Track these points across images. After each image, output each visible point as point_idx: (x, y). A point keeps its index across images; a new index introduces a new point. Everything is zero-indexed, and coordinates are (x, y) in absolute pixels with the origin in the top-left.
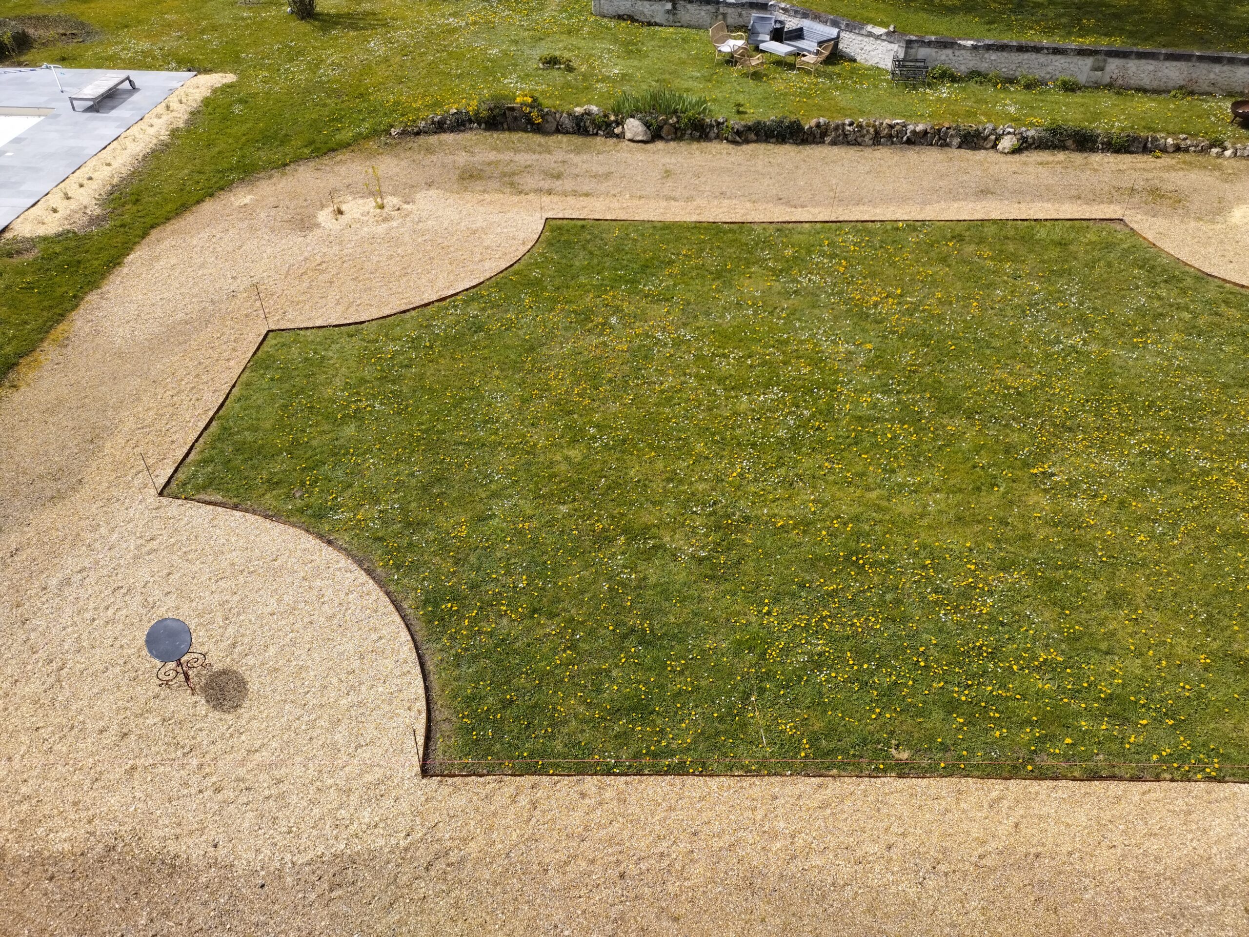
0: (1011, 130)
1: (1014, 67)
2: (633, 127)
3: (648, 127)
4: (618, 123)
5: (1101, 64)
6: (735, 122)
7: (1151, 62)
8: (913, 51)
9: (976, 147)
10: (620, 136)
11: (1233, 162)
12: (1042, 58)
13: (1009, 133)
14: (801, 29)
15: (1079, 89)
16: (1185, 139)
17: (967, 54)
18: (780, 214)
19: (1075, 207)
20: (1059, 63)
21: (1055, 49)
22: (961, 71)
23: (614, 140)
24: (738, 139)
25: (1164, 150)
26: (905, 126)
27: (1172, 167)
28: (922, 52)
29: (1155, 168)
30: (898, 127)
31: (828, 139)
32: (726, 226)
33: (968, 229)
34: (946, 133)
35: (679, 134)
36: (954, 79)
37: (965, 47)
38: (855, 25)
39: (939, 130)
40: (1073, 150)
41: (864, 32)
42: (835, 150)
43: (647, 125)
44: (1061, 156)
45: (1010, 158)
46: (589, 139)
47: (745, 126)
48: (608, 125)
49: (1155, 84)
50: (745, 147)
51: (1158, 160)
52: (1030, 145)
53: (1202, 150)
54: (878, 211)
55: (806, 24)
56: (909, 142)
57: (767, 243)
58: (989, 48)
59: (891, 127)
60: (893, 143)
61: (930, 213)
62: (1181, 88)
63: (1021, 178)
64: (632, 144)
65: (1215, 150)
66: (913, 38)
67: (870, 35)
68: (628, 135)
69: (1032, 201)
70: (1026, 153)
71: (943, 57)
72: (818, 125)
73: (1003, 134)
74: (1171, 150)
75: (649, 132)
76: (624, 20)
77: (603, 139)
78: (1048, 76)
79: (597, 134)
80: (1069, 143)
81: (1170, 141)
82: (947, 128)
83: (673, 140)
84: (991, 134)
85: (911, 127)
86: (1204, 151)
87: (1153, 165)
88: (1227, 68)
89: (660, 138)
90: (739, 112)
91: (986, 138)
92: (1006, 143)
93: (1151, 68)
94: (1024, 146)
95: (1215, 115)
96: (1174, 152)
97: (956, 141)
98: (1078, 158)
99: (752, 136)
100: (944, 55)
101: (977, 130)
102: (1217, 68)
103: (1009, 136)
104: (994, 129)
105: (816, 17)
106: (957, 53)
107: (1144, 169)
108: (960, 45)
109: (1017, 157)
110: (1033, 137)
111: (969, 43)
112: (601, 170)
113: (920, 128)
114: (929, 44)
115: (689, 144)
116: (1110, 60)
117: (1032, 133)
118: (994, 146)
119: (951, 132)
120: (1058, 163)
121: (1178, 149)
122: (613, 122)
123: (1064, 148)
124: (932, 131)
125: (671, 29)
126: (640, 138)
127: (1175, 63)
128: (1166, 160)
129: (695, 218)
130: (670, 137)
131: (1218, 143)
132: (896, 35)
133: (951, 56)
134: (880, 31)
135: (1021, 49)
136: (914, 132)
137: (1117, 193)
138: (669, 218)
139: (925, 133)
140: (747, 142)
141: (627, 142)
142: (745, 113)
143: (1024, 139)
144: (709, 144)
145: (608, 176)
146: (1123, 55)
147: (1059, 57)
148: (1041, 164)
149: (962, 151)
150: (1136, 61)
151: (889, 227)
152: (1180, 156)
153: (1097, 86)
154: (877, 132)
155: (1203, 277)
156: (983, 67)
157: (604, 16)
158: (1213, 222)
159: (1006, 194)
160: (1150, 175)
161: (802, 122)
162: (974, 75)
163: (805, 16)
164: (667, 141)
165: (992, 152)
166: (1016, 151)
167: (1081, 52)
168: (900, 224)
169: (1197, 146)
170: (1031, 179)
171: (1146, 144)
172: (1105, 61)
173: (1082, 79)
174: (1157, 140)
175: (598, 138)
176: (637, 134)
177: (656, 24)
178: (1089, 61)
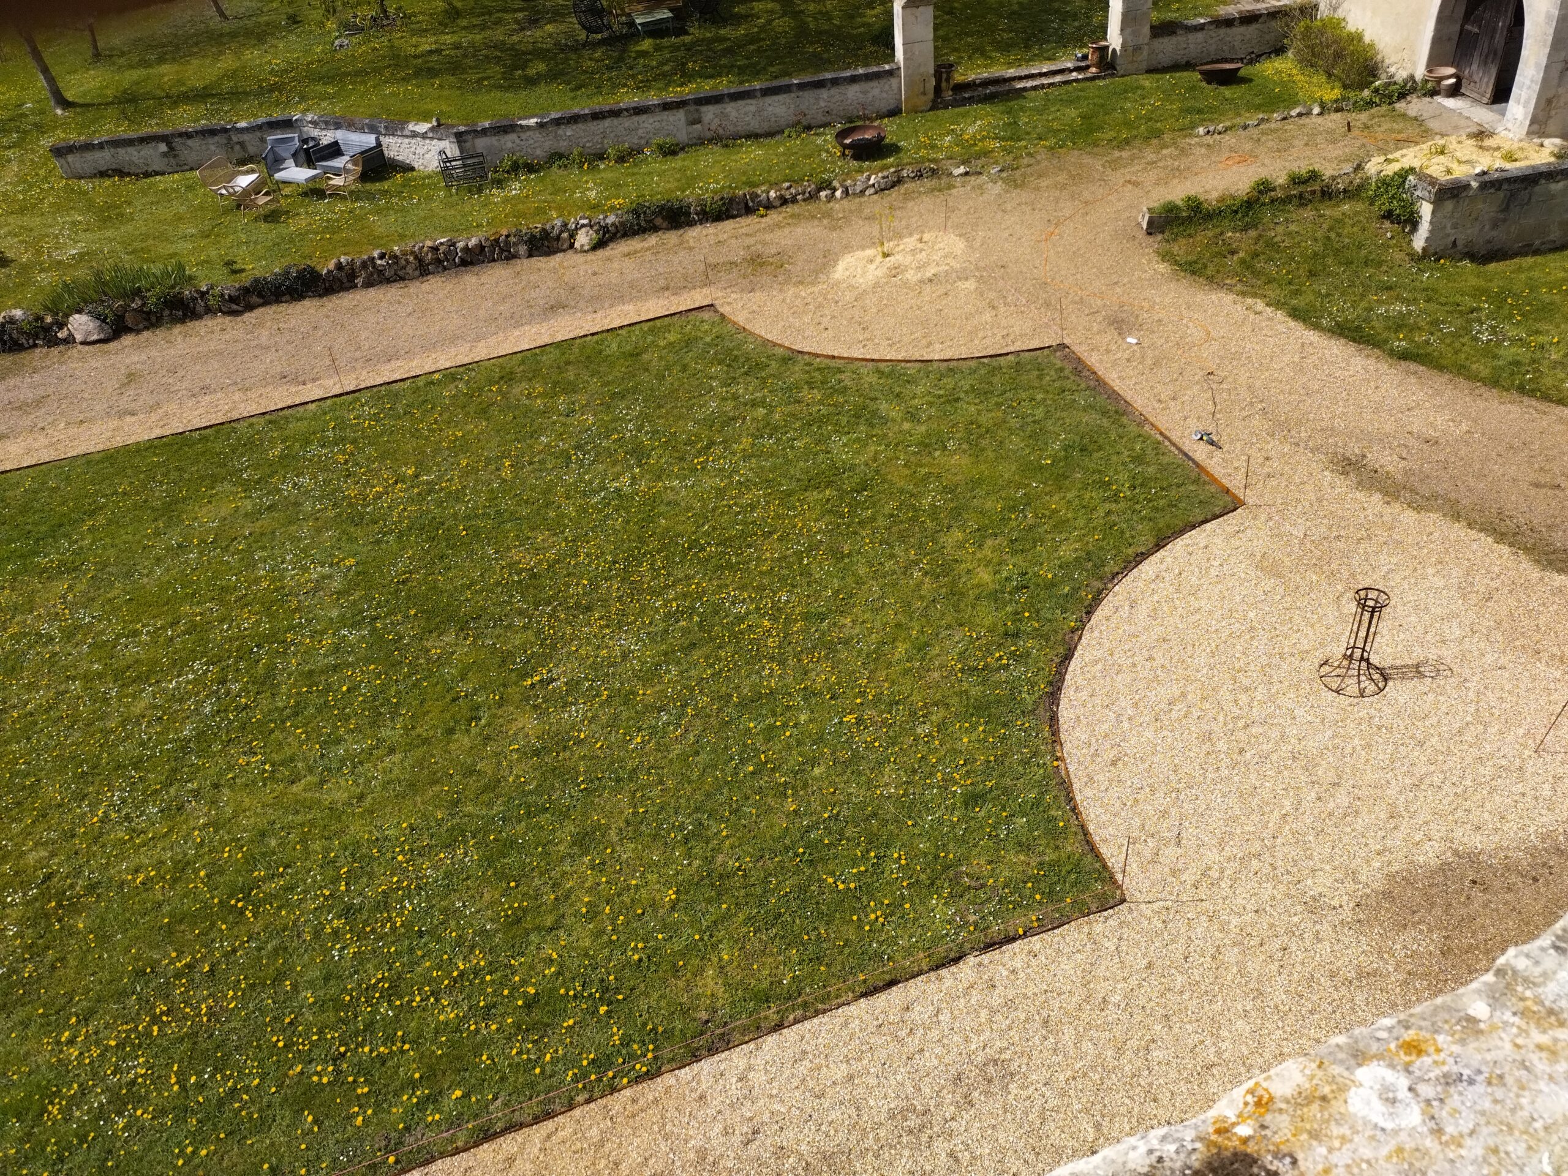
0: (586, 222)
1: (597, 139)
2: (81, 324)
3: (104, 321)
4: (61, 325)
5: (696, 116)
6: (228, 285)
7: (749, 101)
8: (468, 145)
9: (550, 252)
10: (70, 340)
11: (845, 202)
12: (626, 122)
13: (583, 226)
14: (336, 143)
15: (683, 149)
16: (789, 188)
17: (537, 135)
18: (279, 397)
19: (661, 302)
20: (647, 123)
21: (635, 108)
22: (537, 157)
23: (62, 348)
24: (235, 307)
25: (769, 206)
26: (454, 244)
27: (778, 226)
28: (481, 144)
29: (759, 230)
30: (442, 249)
31: (359, 281)
32: (196, 435)
33: (523, 362)
34: (507, 242)
35: (153, 319)
36: (531, 168)
37: (529, 127)
38: (395, 127)
39: (497, 241)
40: (668, 229)
41: (407, 133)
42: (372, 292)
43: (100, 318)
44: (653, 240)
45: (591, 256)
46: (23, 355)
47: (239, 289)
48: (47, 329)
49: (766, 127)
50: (248, 317)
51: (764, 220)
52: (615, 234)
53: (811, 197)
54: (415, 363)
55: (340, 135)
56: (464, 263)
57: (250, 445)
58: (558, 122)
59: (435, 249)
60: (445, 269)
61: (482, 351)
62: (794, 125)
63: (600, 280)
64: (87, 348)
65: (823, 194)
66: (462, 129)
67: (414, 135)
68: (79, 337)
69: (611, 306)
70: (612, 245)
71: (509, 145)
72: (339, 266)
73: (576, 229)
74: (777, 203)
75: (106, 327)
76: (110, 176)
77: (45, 350)
78: (643, 142)
79: (35, 346)
80: (659, 221)
81: (772, 194)
82: (507, 236)
83: (147, 328)
84: (561, 232)
85: (461, 245)
86: (813, 197)
87: (758, 227)
88: (834, 91)
89: (128, 330)
90: (234, 272)
91: (558, 238)
92: (583, 239)
93: (753, 108)
94: (605, 238)
95: (827, 151)
96: (782, 205)
97: (523, 249)
98: (672, 237)
99: (255, 299)
100: (509, 141)
101: (544, 230)
102: (824, 94)
103: (584, 230)
104: (565, 225)
105: (351, 126)
106: (524, 136)
107: (747, 235)
108: (521, 126)
109: (600, 253)
110: (613, 224)
111: (533, 121)
112: (30, 395)
113: (473, 242)
114: (484, 132)
115: (169, 329)
116: (704, 109)
117: (611, 219)
118: (572, 246)
119: (513, 239)
120: (648, 249)
121: (784, 201)
122: (52, 324)
123: (655, 229)
124: (488, 244)
125: (176, 176)
126: (95, 337)
127: (776, 98)
128: (774, 217)
129: (157, 433)
130: (141, 326)
131: (827, 185)
132: (442, 130)
133: (518, 141)
134: (423, 127)
135: (596, 116)
136: (466, 249)
137: (709, 274)
138: (119, 441)
139: (481, 247)
140: (250, 308)
141: (80, 347)
142: (242, 271)
143: (605, 229)
144: (197, 323)
145: (38, 403)
146: (715, 100)
147: (644, 117)
148: (629, 254)
149: (534, 260)
150: (733, 104)
151: (421, 384)
152: (790, 209)
153: (701, 142)
154: (420, 260)
155: (791, 356)
156: (563, 146)
157: (81, 178)
158: (813, 284)
159: (582, 304)
160: (749, 241)
161: (318, 268)
162: (556, 157)
163: (338, 126)
164: (138, 332)
165: (570, 252)
166: (599, 245)
167: (666, 107)
168: (437, 376)
169: (804, 193)
170: (614, 278)
171: (746, 204)
172: (697, 111)
173: (682, 137)
174: (757, 196)
175: (38, 351)
176: (88, 333)
177: (157, 173)
178: (680, 116)
